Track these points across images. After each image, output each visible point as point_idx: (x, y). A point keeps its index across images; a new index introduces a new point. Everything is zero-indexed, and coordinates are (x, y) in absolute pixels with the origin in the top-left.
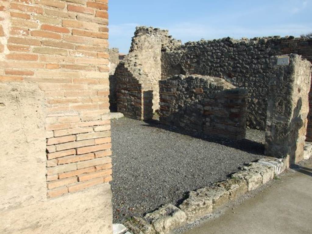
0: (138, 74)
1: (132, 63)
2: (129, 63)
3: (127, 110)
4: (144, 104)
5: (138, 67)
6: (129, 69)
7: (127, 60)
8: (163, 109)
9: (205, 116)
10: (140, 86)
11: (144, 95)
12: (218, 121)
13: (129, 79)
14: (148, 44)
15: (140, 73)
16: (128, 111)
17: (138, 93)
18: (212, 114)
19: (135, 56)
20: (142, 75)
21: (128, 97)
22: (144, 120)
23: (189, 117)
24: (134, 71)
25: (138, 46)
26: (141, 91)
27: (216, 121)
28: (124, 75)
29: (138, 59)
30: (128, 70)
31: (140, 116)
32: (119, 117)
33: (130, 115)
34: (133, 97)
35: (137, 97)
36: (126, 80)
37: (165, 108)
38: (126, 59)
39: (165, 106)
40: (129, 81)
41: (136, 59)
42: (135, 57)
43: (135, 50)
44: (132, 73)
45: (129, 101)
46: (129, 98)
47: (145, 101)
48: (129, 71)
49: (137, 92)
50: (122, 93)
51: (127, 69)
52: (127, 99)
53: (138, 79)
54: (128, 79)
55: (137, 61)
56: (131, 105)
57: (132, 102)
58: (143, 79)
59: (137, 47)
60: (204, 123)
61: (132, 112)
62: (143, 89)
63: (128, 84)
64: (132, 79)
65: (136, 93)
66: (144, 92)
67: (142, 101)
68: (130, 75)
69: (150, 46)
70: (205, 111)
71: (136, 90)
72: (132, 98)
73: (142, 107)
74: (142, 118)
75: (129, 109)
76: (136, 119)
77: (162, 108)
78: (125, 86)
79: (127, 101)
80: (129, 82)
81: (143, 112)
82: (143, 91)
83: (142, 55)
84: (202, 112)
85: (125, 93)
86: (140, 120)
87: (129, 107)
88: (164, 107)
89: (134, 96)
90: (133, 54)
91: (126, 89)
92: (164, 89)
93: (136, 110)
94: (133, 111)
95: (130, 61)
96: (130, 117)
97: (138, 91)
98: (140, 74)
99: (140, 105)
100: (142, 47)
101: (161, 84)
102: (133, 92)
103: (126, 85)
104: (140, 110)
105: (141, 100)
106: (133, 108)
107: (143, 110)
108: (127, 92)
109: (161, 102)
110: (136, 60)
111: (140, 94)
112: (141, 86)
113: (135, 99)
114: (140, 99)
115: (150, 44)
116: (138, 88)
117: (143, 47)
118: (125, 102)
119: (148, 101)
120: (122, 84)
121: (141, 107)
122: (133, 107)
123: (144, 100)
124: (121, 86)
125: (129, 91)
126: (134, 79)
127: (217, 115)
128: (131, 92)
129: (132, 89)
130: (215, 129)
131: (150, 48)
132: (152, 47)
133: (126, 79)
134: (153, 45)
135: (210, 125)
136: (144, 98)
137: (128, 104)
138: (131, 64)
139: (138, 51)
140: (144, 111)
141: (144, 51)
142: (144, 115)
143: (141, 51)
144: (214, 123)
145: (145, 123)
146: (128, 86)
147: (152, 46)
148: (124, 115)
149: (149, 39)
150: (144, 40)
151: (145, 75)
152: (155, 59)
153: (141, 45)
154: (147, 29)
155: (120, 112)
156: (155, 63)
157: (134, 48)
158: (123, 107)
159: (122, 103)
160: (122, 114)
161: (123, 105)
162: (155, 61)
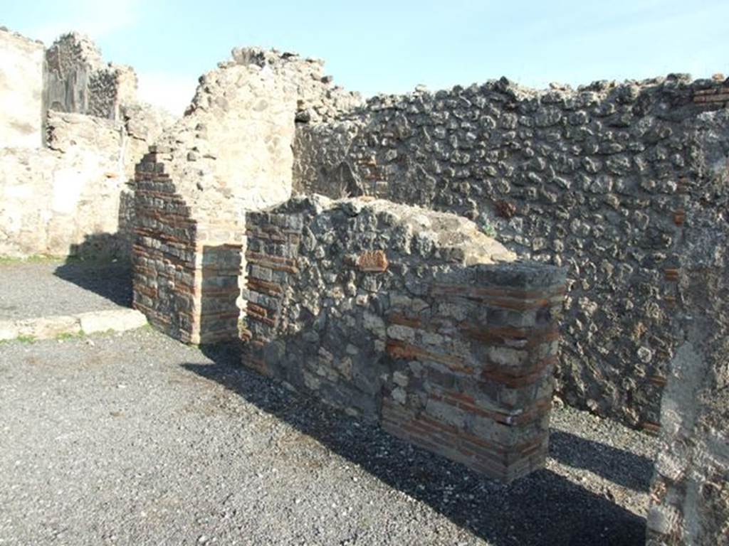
0: (195, 188)
1: (183, 150)
2: (172, 150)
3: (157, 305)
4: (203, 291)
5: (201, 164)
6: (168, 169)
7: (170, 137)
8: (255, 315)
9: (389, 362)
10: (192, 226)
11: (203, 260)
12: (438, 391)
13: (166, 203)
14: (252, 96)
15: (203, 184)
16: (159, 310)
17: (187, 250)
18: (415, 359)
19: (198, 127)
20: (205, 193)
21: (160, 262)
22: (201, 346)
23: (335, 356)
24: (181, 176)
25: (213, 98)
26: (194, 245)
27: (427, 386)
28: (154, 189)
29: (205, 138)
30: (165, 172)
31: (190, 330)
32: (129, 327)
33: (163, 323)
34: (172, 263)
35: (183, 263)
36: (157, 203)
38: (167, 136)
39: (261, 306)
40: (165, 208)
41: (197, 136)
42: (197, 132)
43: (202, 108)
44: (174, 182)
45: (163, 274)
46: (163, 265)
47: (211, 278)
48: (167, 176)
49: (184, 246)
50: (145, 246)
51: (161, 167)
52: (157, 266)
53: (188, 205)
54: (162, 202)
55: (200, 144)
56: (169, 290)
57: (169, 279)
58: (207, 206)
59: (209, 100)
60: (385, 391)
61: (169, 315)
62: (204, 236)
63: (161, 219)
64: (173, 202)
65: (180, 249)
66: (207, 250)
67: (199, 280)
68: (169, 190)
69: (256, 103)
70: (391, 343)
71: (181, 242)
72: (170, 265)
73: (198, 300)
74: (196, 338)
75: (161, 302)
76: (177, 337)
77: (253, 310)
78: (155, 226)
79: (159, 275)
80: (165, 213)
81: (197, 319)
82: (200, 244)
83: (226, 128)
84: (380, 346)
85: (154, 248)
86: (189, 344)
87: (163, 295)
89: (176, 260)
90: (192, 121)
91: (156, 235)
92: (262, 242)
93: (180, 309)
94: (173, 310)
95: (178, 142)
96: (162, 327)
97: (186, 243)
98: (199, 187)
99: (189, 293)
100: (226, 103)
101: (253, 227)
102: (173, 247)
103: (158, 220)
104: (191, 311)
105: (193, 275)
106: (172, 301)
107: (197, 311)
108: (158, 244)
109: (249, 288)
110: (197, 140)
111: (192, 254)
112: (194, 229)
113: (178, 270)
114: (191, 270)
115: (256, 95)
116: (187, 233)
117: (230, 103)
118: (153, 278)
119: (220, 280)
120: (147, 216)
121: (191, 301)
122: (172, 296)
123: (204, 276)
124: (145, 222)
125: (163, 241)
126: (178, 203)
127: (434, 365)
128: (169, 246)
129: (172, 237)
130: (425, 419)
131: (254, 109)
132: (263, 106)
133: (157, 199)
134: (267, 99)
135: (408, 399)
136: (205, 269)
137: (160, 287)
138: (179, 154)
139: (210, 114)
140: (202, 315)
141: (232, 114)
142: (202, 326)
143: (223, 115)
144: (423, 395)
145: (201, 359)
146: (162, 226)
147: (262, 102)
148: (149, 319)
149: (254, 80)
150: (235, 81)
151: (219, 190)
152: (271, 143)
153: (224, 94)
154: (261, 55)
155: (138, 308)
156: (272, 159)
157: (200, 104)
158: (145, 294)
159: (145, 278)
160: (143, 317)
161: (148, 286)
162: (270, 149)
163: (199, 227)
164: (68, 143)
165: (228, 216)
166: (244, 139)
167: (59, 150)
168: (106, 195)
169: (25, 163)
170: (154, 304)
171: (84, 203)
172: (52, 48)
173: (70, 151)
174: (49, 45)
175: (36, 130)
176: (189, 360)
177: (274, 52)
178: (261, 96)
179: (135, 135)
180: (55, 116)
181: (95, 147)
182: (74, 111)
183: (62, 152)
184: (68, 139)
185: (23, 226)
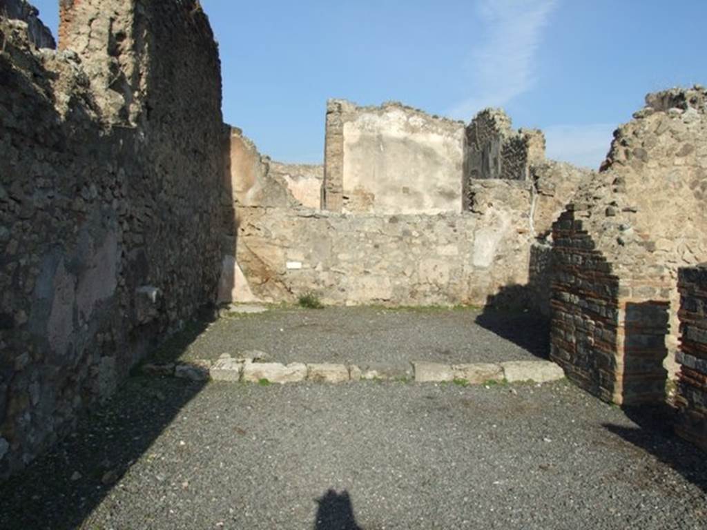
0: (615, 243)
1: (601, 206)
2: (589, 207)
3: (575, 360)
4: (626, 349)
5: (621, 218)
6: (586, 226)
7: (586, 194)
8: (693, 381)
10: (614, 282)
11: (626, 317)
13: (584, 259)
14: (674, 141)
15: (623, 239)
16: (577, 364)
17: (608, 306)
19: (616, 182)
20: (627, 247)
21: (578, 317)
22: (623, 407)
24: (601, 232)
25: (631, 150)
26: (616, 302)
28: (572, 245)
29: (623, 192)
30: (583, 229)
31: (611, 389)
32: (547, 379)
33: (581, 378)
34: (592, 319)
35: (604, 319)
36: (575, 259)
37: (697, 379)
38: (584, 193)
39: (699, 372)
40: (583, 264)
41: (615, 191)
42: (615, 187)
43: (618, 162)
44: (593, 239)
45: (582, 330)
46: (582, 320)
47: (636, 337)
48: (586, 232)
49: (604, 303)
50: (564, 301)
51: (580, 223)
52: (575, 321)
53: (609, 261)
54: (581, 258)
55: (619, 198)
56: (587, 346)
57: (589, 334)
58: (630, 260)
59: (627, 153)
61: (587, 371)
62: (626, 293)
63: (579, 275)
64: (593, 259)
65: (600, 305)
66: (630, 307)
67: (621, 337)
68: (588, 245)
69: (680, 146)
71: (601, 298)
72: (589, 321)
73: (620, 359)
74: (618, 397)
75: (579, 358)
76: (597, 394)
77: (688, 376)
78: (573, 281)
79: (577, 330)
80: (583, 269)
81: (619, 378)
82: (622, 300)
83: (645, 179)
85: (572, 304)
86: (610, 403)
87: (581, 350)
88: (696, 374)
89: (595, 316)
90: (609, 177)
91: (573, 290)
92: (699, 302)
93: (600, 366)
94: (592, 366)
95: (595, 198)
96: (580, 382)
97: (606, 300)
98: (620, 242)
99: (610, 351)
100: (645, 153)
101: (689, 284)
102: (593, 302)
103: (576, 276)
104: (613, 369)
105: (615, 332)
106: (591, 357)
107: (620, 369)
108: (576, 300)
109: (683, 351)
110: (616, 194)
111: (614, 311)
112: (616, 285)
113: (598, 326)
114: (613, 327)
115: (679, 140)
116: (608, 289)
117: (649, 152)
118: (571, 333)
119: (644, 338)
120: (564, 272)
121: (613, 359)
122: (591, 352)
123: (627, 334)
124: (562, 278)
125: (582, 297)
126: (598, 259)
128: (589, 302)
129: (592, 293)
131: (677, 155)
132: (687, 151)
133: (575, 256)
134: (691, 142)
136: (628, 327)
137: (578, 341)
138: (597, 210)
139: (628, 167)
140: (625, 375)
141: (652, 164)
142: (625, 386)
143: (642, 166)
145: (623, 420)
146: (581, 282)
147: (686, 146)
148: (566, 372)
149: (676, 124)
150: (654, 129)
151: (640, 244)
152: (698, 189)
153: (643, 144)
154: (682, 96)
155: (555, 360)
156: (700, 205)
157: (616, 158)
158: (563, 348)
159: (562, 332)
160: (561, 370)
161: (565, 339)
162: (698, 195)
163: (622, 283)
164: (486, 205)
165: (652, 270)
166: (666, 187)
167: (479, 212)
168: (518, 250)
169: (452, 226)
170: (572, 359)
171: (499, 257)
172: (471, 125)
173: (489, 211)
174: (468, 122)
175: (458, 196)
176: (611, 420)
177: (697, 89)
178: (684, 140)
179: (544, 192)
180: (476, 183)
181: (508, 207)
182: (489, 177)
183: (481, 214)
184: (486, 202)
185: (450, 279)
